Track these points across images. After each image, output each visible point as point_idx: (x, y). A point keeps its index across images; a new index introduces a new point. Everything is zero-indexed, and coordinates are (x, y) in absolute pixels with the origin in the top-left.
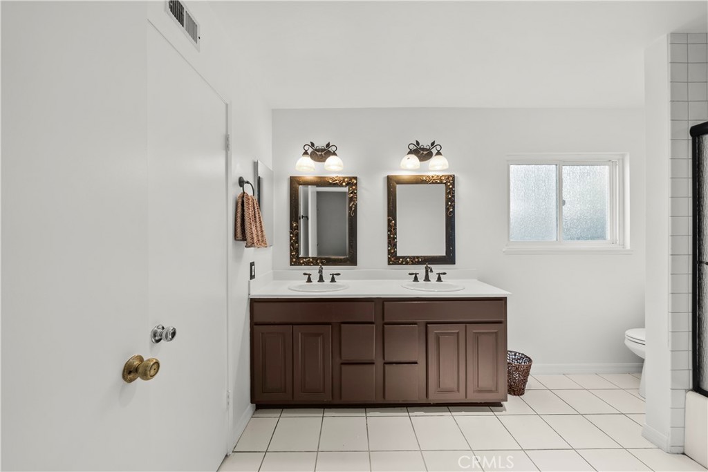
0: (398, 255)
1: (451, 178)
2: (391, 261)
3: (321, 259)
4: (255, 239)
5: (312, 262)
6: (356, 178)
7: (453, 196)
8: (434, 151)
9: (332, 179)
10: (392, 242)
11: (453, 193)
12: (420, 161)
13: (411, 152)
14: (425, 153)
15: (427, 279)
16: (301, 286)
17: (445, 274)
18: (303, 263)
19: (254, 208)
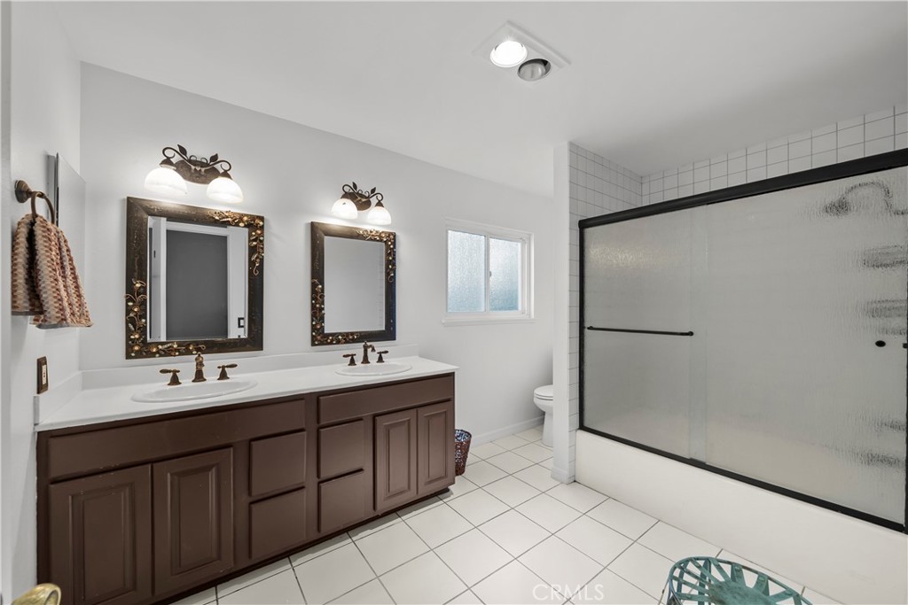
0: (326, 332)
1: (392, 237)
2: (317, 340)
3: (197, 343)
4: (68, 311)
5: (176, 350)
6: (262, 219)
7: (394, 259)
8: (374, 201)
9: (220, 213)
10: (317, 314)
11: (394, 255)
12: (359, 209)
13: (346, 195)
14: (364, 200)
15: (366, 360)
16: (159, 393)
17: (386, 352)
18: (158, 352)
19: (60, 249)
